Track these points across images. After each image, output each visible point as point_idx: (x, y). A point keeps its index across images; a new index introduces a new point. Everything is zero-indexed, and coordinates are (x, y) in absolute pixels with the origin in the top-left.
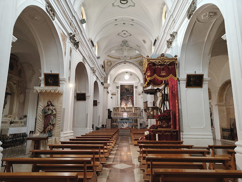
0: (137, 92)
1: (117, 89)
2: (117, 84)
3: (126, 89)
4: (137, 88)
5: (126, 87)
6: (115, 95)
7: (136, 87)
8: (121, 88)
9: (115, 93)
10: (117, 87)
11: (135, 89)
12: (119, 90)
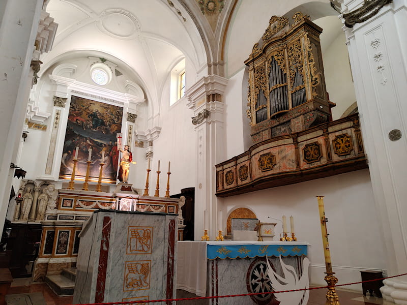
0: (133, 136)
1: (56, 108)
2: (59, 89)
3: (93, 116)
4: (136, 120)
5: (94, 108)
6: (44, 128)
7: (132, 118)
8: (72, 108)
9: (41, 121)
10: (59, 102)
11: (125, 124)
12: (65, 112)
